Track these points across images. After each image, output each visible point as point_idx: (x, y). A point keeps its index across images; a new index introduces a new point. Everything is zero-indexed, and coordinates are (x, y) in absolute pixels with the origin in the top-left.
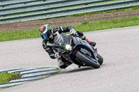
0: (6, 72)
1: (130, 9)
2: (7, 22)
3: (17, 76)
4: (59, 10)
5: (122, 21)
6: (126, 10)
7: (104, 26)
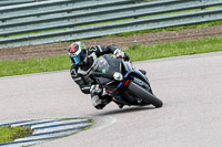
0: (9, 126)
1: (206, 25)
2: (10, 45)
3: (25, 132)
4: (92, 26)
5: (193, 44)
6: (200, 26)
7: (164, 53)
